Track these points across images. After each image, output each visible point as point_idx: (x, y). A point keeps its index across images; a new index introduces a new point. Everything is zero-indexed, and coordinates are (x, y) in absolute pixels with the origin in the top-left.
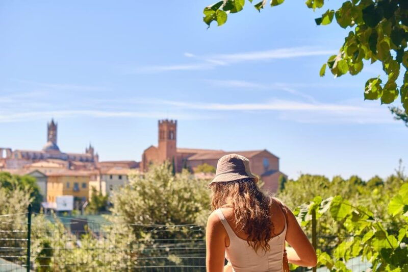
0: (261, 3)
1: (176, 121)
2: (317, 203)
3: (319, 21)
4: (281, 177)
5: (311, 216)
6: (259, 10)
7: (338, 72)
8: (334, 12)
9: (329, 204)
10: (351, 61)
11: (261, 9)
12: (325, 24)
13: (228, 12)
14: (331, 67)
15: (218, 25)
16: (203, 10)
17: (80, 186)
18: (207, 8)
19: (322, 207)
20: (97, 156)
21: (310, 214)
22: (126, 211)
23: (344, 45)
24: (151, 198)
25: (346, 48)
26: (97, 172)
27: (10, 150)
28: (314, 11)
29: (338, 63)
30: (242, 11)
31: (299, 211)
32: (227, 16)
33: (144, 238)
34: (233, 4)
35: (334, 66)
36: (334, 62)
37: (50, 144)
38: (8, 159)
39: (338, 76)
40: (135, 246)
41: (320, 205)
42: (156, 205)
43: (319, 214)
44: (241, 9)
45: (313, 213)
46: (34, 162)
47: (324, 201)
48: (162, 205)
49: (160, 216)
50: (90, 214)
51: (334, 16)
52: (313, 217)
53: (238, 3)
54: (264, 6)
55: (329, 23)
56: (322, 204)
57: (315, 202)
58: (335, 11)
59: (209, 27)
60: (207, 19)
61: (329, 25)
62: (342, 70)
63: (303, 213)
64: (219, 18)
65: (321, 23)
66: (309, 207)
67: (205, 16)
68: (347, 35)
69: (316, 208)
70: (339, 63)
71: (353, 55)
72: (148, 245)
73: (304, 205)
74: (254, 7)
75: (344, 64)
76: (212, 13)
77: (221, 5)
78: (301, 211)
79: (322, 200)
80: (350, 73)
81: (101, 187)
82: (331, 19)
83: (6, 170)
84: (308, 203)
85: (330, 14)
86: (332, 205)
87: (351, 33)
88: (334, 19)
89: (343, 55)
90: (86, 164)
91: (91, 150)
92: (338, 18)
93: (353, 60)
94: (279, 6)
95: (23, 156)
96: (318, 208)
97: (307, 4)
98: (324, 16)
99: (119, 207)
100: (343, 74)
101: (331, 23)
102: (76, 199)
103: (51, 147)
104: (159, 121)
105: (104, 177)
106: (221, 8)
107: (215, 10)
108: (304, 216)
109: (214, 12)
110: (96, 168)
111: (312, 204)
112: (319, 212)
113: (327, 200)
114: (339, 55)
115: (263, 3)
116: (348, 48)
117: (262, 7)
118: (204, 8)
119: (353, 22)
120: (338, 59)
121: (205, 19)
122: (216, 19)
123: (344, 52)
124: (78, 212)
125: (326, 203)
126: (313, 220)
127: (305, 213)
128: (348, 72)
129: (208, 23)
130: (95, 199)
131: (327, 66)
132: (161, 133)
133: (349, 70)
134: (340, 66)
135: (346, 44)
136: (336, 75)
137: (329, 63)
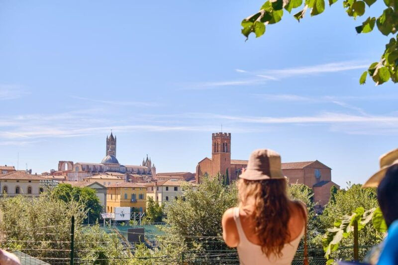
0: (300, 13)
1: (230, 134)
2: (359, 214)
3: (359, 29)
4: (332, 187)
5: (353, 227)
6: (299, 20)
7: (380, 80)
8: (375, 20)
9: (372, 215)
10: (393, 69)
11: (301, 19)
12: (366, 32)
13: (266, 23)
14: (372, 75)
15: (257, 37)
16: (241, 22)
17: (137, 197)
18: (245, 20)
19: (364, 218)
20: (154, 169)
21: (352, 225)
22: (178, 222)
23: (385, 51)
24: (203, 208)
25: (387, 55)
26: (154, 184)
27: (72, 163)
28: (355, 19)
29: (379, 70)
30: (281, 21)
31: (341, 222)
32: (265, 28)
33: (196, 247)
34: (271, 15)
35: (375, 74)
36: (375, 69)
37: (109, 157)
38: (69, 171)
39: (379, 84)
40: (187, 256)
41: (362, 216)
42: (207, 216)
43: (361, 225)
44: (280, 19)
45: (355, 224)
46: (94, 175)
47: (366, 212)
48: (214, 216)
49: (212, 226)
50: (147, 224)
51: (376, 24)
52: (354, 228)
53: (276, 14)
54: (303, 16)
55: (370, 31)
56: (364, 215)
57: (357, 213)
58: (377, 18)
59: (247, 39)
60: (246, 31)
61: (369, 33)
62: (384, 77)
63: (344, 224)
64: (257, 29)
65: (362, 31)
66: (351, 218)
67: (243, 28)
68: (388, 42)
69: (359, 219)
70: (381, 71)
71: (394, 62)
72: (200, 255)
73: (346, 216)
74: (294, 17)
75: (385, 71)
76: (250, 25)
77: (259, 16)
78: (343, 222)
79: (365, 211)
80: (393, 80)
81: (157, 198)
82: (372, 27)
83: (67, 183)
84: (350, 214)
85: (371, 22)
86: (375, 216)
87: (392, 40)
88: (376, 27)
89: (384, 62)
90: (143, 176)
91: (148, 162)
92: (379, 25)
93: (395, 68)
94: (319, 15)
95: (83, 169)
96: (361, 218)
97: (348, 13)
98: (365, 24)
99: (172, 217)
100: (385, 82)
101: (372, 31)
102: (133, 210)
103: (110, 160)
104: (213, 134)
105: (160, 188)
106: (259, 19)
107: (253, 22)
108: (346, 227)
109: (251, 24)
110: (153, 180)
111: (354, 215)
112: (362, 224)
113: (370, 211)
114: (380, 63)
115: (303, 13)
116: (390, 55)
117: (302, 17)
118: (243, 19)
119: (394, 29)
120: (379, 66)
121: (243, 31)
122: (254, 31)
123: (384, 59)
124: (135, 222)
125: (369, 214)
126: (355, 231)
127: (347, 225)
128: (390, 79)
129: (247, 35)
130: (152, 209)
131: (368, 75)
132: (215, 146)
133: (391, 77)
134: (382, 74)
135: (387, 51)
136: (378, 82)
137: (370, 70)
